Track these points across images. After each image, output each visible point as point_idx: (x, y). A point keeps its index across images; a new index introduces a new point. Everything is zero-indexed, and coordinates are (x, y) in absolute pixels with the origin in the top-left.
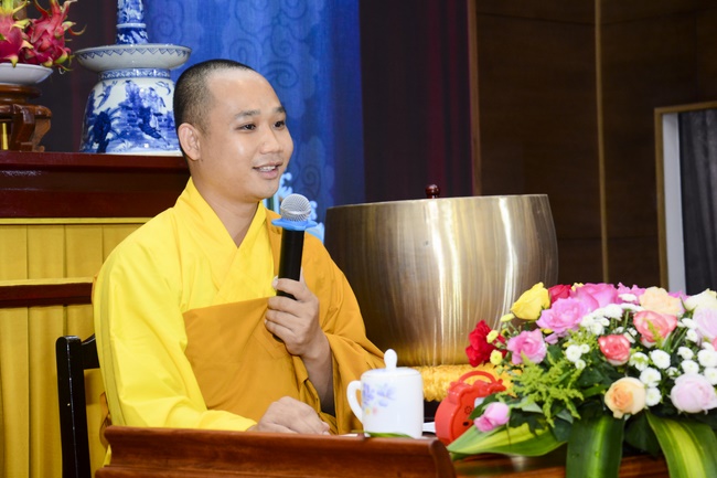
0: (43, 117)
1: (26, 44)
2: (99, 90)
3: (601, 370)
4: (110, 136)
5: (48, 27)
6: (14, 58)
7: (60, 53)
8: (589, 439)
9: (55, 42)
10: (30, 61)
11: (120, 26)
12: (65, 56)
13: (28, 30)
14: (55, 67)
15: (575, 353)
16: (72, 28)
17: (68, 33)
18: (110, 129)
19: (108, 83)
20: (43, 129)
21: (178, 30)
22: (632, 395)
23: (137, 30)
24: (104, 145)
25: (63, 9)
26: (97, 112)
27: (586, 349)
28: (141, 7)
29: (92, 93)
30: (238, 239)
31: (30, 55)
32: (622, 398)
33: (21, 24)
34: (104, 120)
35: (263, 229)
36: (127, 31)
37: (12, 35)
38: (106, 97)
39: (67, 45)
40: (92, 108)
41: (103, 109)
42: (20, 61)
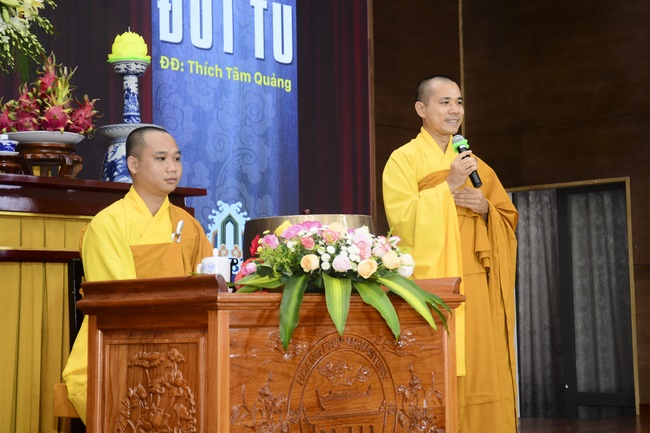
0: (77, 162)
1: (69, 121)
2: (111, 148)
3: (302, 250)
4: (116, 174)
5: (82, 112)
6: (62, 129)
7: (89, 127)
8: (296, 282)
9: (86, 121)
10: (71, 131)
11: (125, 114)
12: (91, 129)
13: (71, 114)
14: (85, 134)
15: (291, 245)
16: (97, 114)
17: (94, 117)
18: (116, 170)
19: (117, 145)
20: (78, 168)
21: (180, 126)
22: (310, 263)
23: (135, 117)
24: (112, 178)
25: (91, 104)
26: (109, 161)
27: (295, 243)
28: (137, 104)
29: (107, 150)
30: (154, 215)
31: (71, 127)
32: (308, 261)
33: (67, 111)
34: (114, 164)
35: (167, 211)
36: (129, 117)
37: (61, 116)
38: (114, 152)
39: (93, 123)
40: (107, 158)
41: (113, 159)
42: (65, 130)
